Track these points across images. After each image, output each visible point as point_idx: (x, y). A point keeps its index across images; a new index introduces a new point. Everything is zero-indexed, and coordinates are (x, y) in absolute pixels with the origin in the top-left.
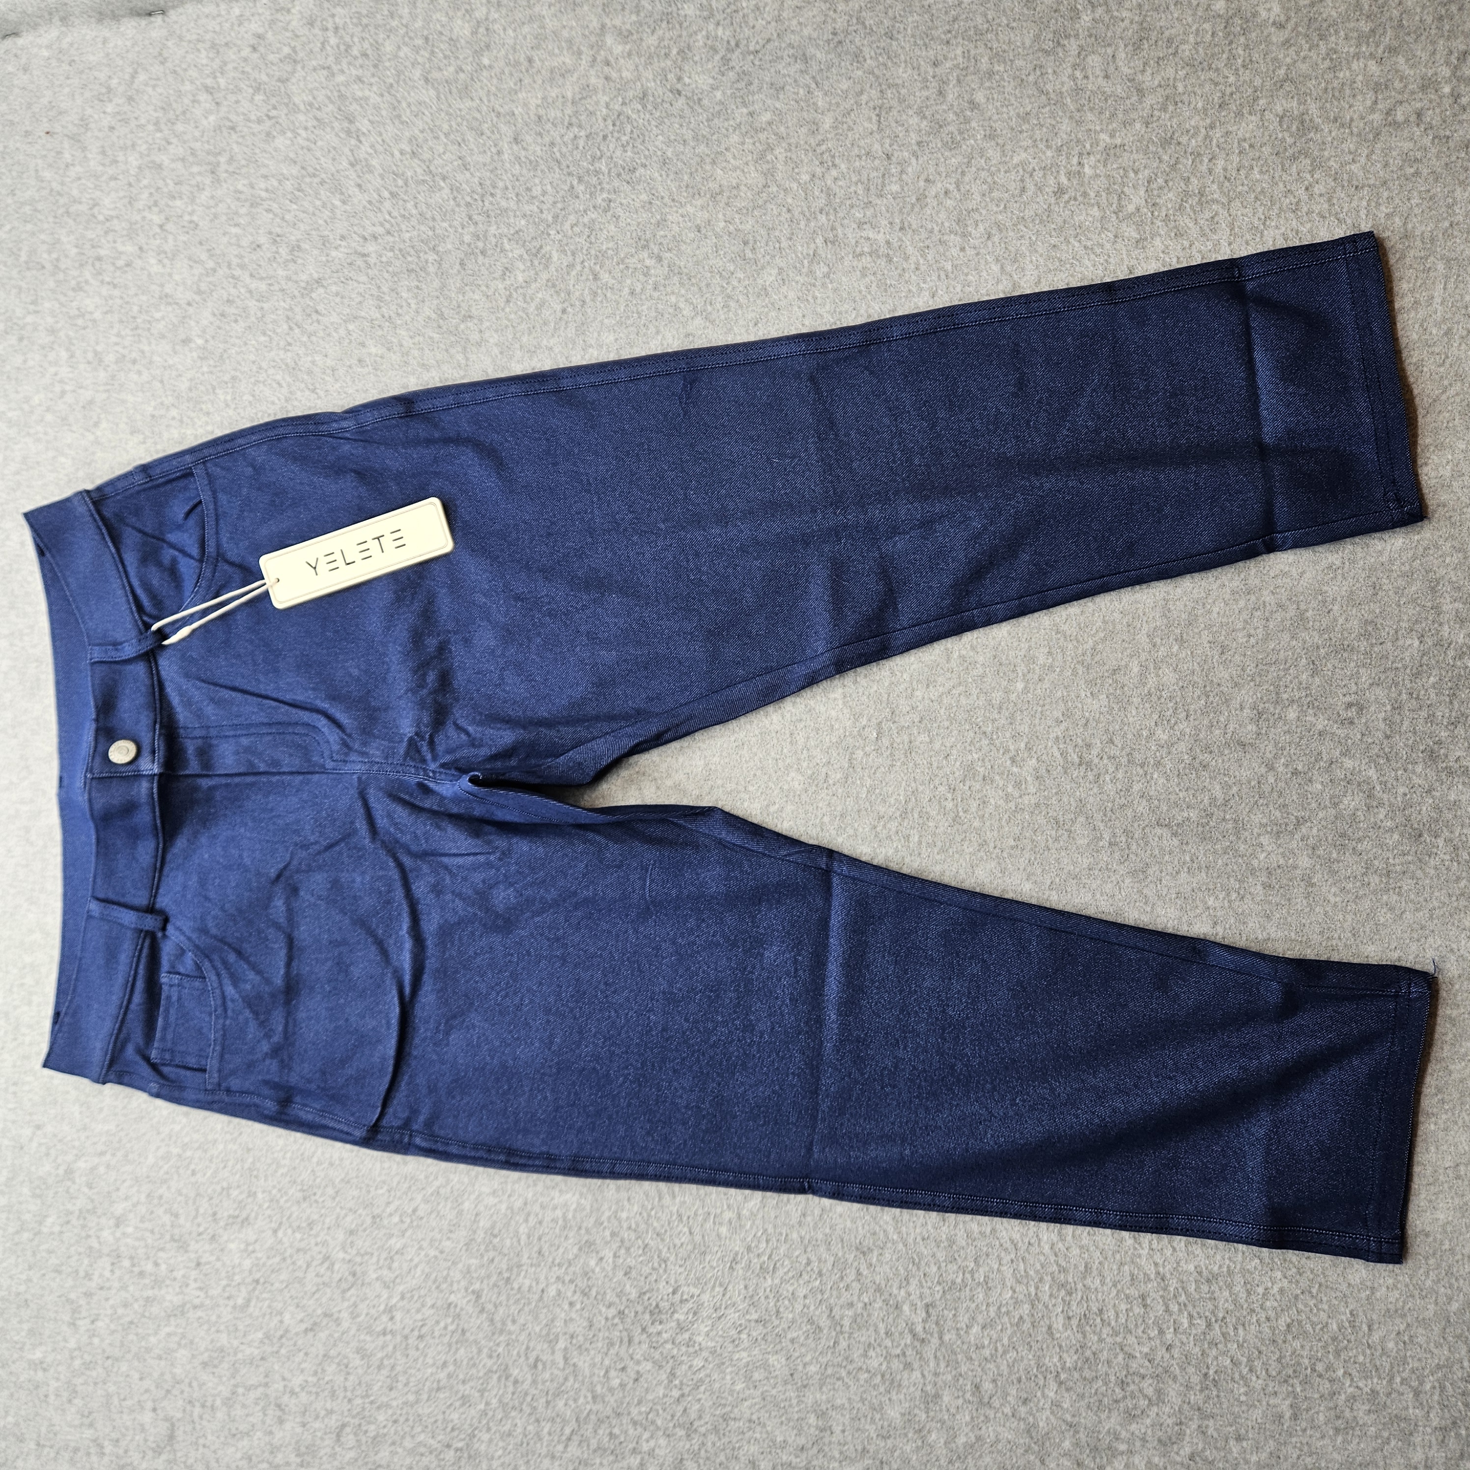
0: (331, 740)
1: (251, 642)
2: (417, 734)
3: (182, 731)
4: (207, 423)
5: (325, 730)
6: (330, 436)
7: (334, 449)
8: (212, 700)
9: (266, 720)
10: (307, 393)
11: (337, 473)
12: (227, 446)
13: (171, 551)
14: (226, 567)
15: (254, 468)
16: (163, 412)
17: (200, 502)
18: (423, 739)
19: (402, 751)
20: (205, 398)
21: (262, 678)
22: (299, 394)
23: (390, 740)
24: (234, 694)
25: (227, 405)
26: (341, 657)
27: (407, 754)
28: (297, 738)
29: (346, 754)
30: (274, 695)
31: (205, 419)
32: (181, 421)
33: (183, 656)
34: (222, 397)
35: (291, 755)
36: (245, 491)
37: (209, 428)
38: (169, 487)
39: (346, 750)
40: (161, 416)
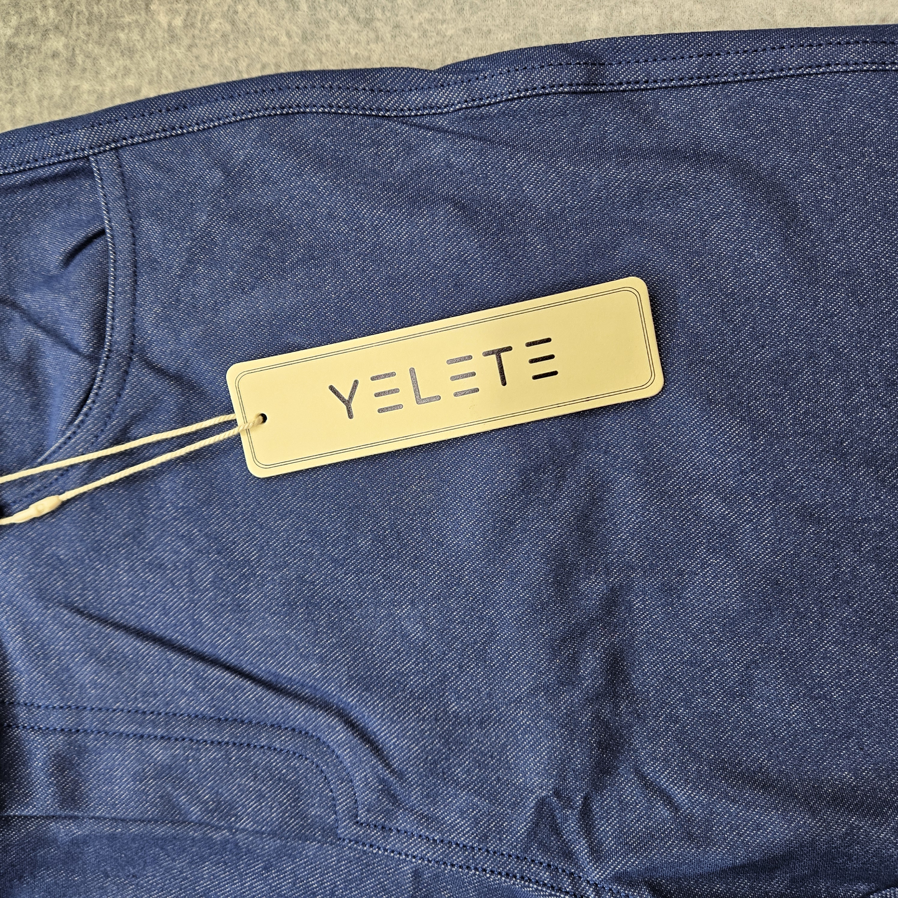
0: (357, 777)
1: (190, 541)
2: (557, 793)
3: (22, 714)
4: (127, 72)
5: (345, 754)
6: (402, 119)
7: (409, 149)
8: (93, 653)
9: (211, 712)
10: (353, 26)
11: (413, 201)
12: (172, 118)
13: (30, 329)
14: (148, 377)
15: (227, 172)
16: (32, 40)
17: (102, 232)
18: (568, 803)
19: (522, 829)
20: (127, 19)
21: (206, 618)
22: (334, 27)
23: (493, 798)
24: (143, 647)
25: (173, 37)
26: (387, 595)
27: (532, 833)
28: (276, 760)
29: (388, 813)
30: (232, 659)
31: (120, 62)
32: (71, 62)
33: (36, 553)
34: (163, 19)
35: (261, 796)
36: (201, 219)
37: (130, 82)
38: (35, 193)
39: (386, 803)
40: (30, 49)
